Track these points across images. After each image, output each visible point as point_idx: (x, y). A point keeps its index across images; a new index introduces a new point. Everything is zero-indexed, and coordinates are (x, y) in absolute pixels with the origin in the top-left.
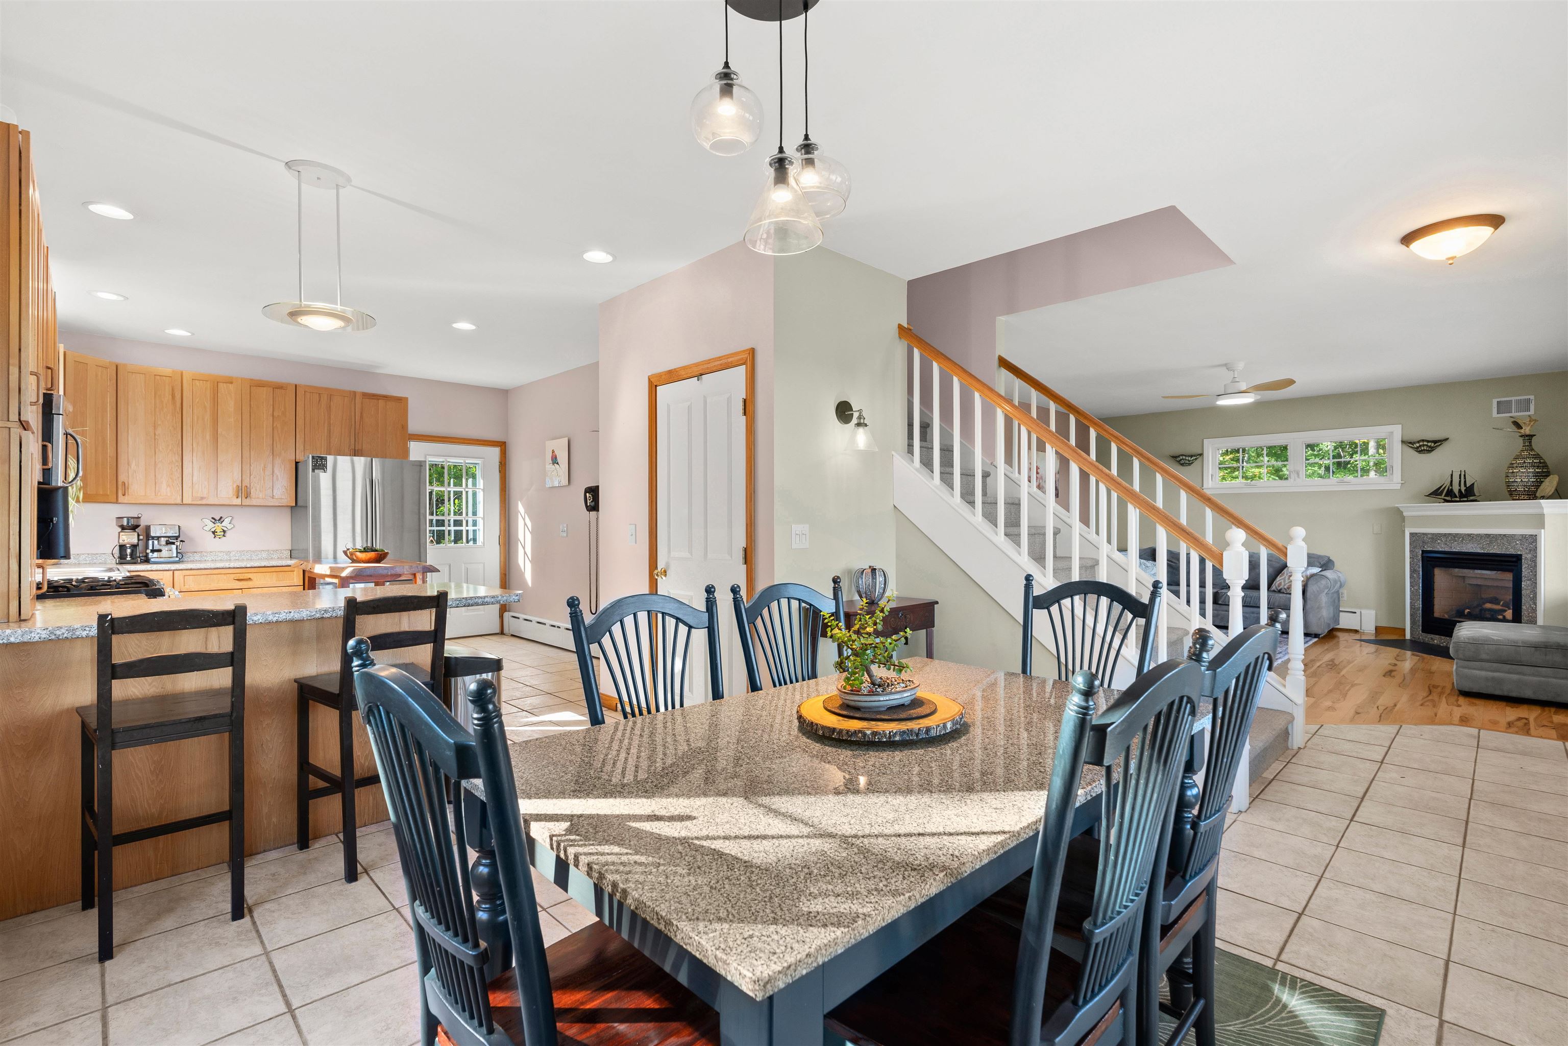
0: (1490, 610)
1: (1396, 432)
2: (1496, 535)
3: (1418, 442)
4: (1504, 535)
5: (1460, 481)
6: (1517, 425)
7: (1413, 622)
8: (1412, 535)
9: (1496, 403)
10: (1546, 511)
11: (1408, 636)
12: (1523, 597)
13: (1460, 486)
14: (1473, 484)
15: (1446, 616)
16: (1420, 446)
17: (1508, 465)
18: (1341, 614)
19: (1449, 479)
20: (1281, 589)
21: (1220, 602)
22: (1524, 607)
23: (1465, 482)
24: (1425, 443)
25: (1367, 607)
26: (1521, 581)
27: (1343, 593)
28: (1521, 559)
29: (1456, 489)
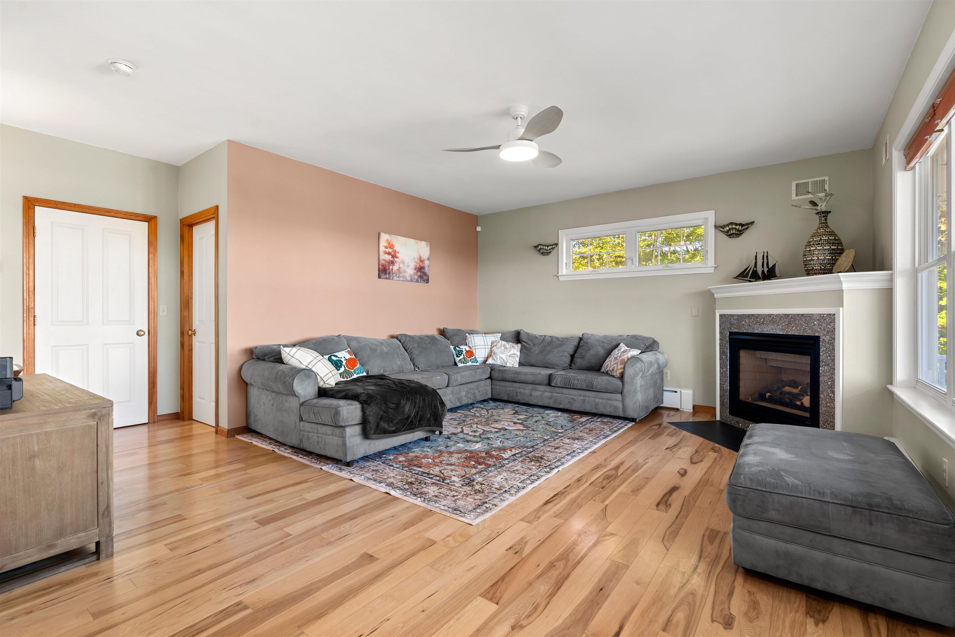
0: (789, 393)
1: (710, 216)
2: (794, 315)
3: (728, 225)
4: (803, 315)
5: (763, 262)
6: (814, 203)
7: (722, 404)
8: (721, 316)
9: (795, 184)
10: (845, 286)
11: (718, 418)
12: (821, 384)
13: (763, 267)
14: (775, 265)
15: (750, 400)
16: (730, 229)
17: (805, 243)
18: (665, 393)
19: (754, 261)
20: (608, 371)
21: (553, 385)
22: (821, 396)
23: (768, 263)
24: (734, 226)
25: (687, 387)
26: (819, 367)
27: (667, 373)
28: (818, 342)
29: (759, 270)
